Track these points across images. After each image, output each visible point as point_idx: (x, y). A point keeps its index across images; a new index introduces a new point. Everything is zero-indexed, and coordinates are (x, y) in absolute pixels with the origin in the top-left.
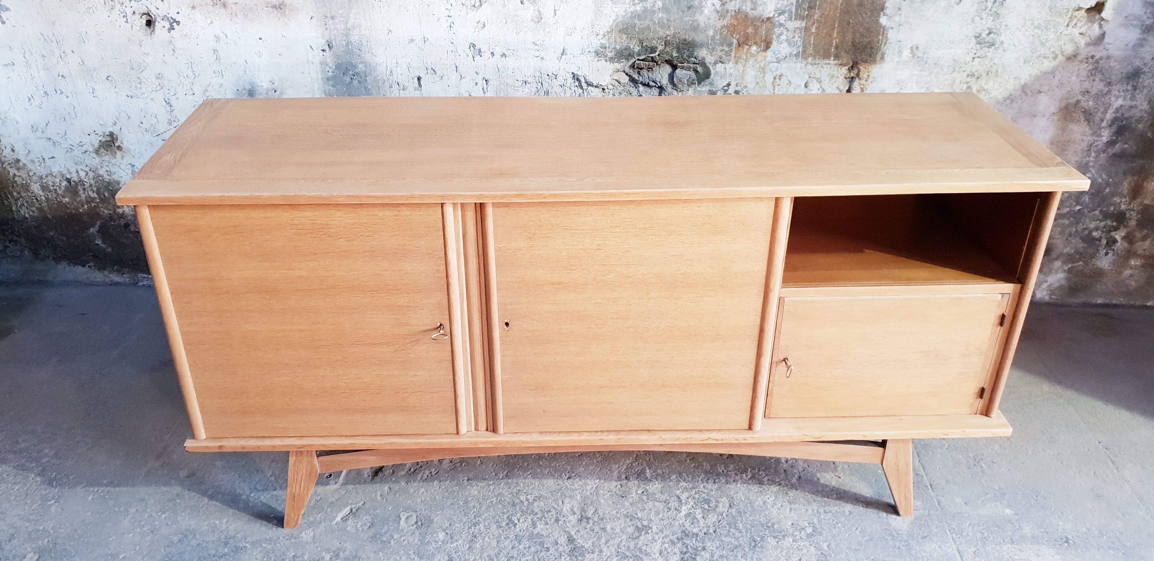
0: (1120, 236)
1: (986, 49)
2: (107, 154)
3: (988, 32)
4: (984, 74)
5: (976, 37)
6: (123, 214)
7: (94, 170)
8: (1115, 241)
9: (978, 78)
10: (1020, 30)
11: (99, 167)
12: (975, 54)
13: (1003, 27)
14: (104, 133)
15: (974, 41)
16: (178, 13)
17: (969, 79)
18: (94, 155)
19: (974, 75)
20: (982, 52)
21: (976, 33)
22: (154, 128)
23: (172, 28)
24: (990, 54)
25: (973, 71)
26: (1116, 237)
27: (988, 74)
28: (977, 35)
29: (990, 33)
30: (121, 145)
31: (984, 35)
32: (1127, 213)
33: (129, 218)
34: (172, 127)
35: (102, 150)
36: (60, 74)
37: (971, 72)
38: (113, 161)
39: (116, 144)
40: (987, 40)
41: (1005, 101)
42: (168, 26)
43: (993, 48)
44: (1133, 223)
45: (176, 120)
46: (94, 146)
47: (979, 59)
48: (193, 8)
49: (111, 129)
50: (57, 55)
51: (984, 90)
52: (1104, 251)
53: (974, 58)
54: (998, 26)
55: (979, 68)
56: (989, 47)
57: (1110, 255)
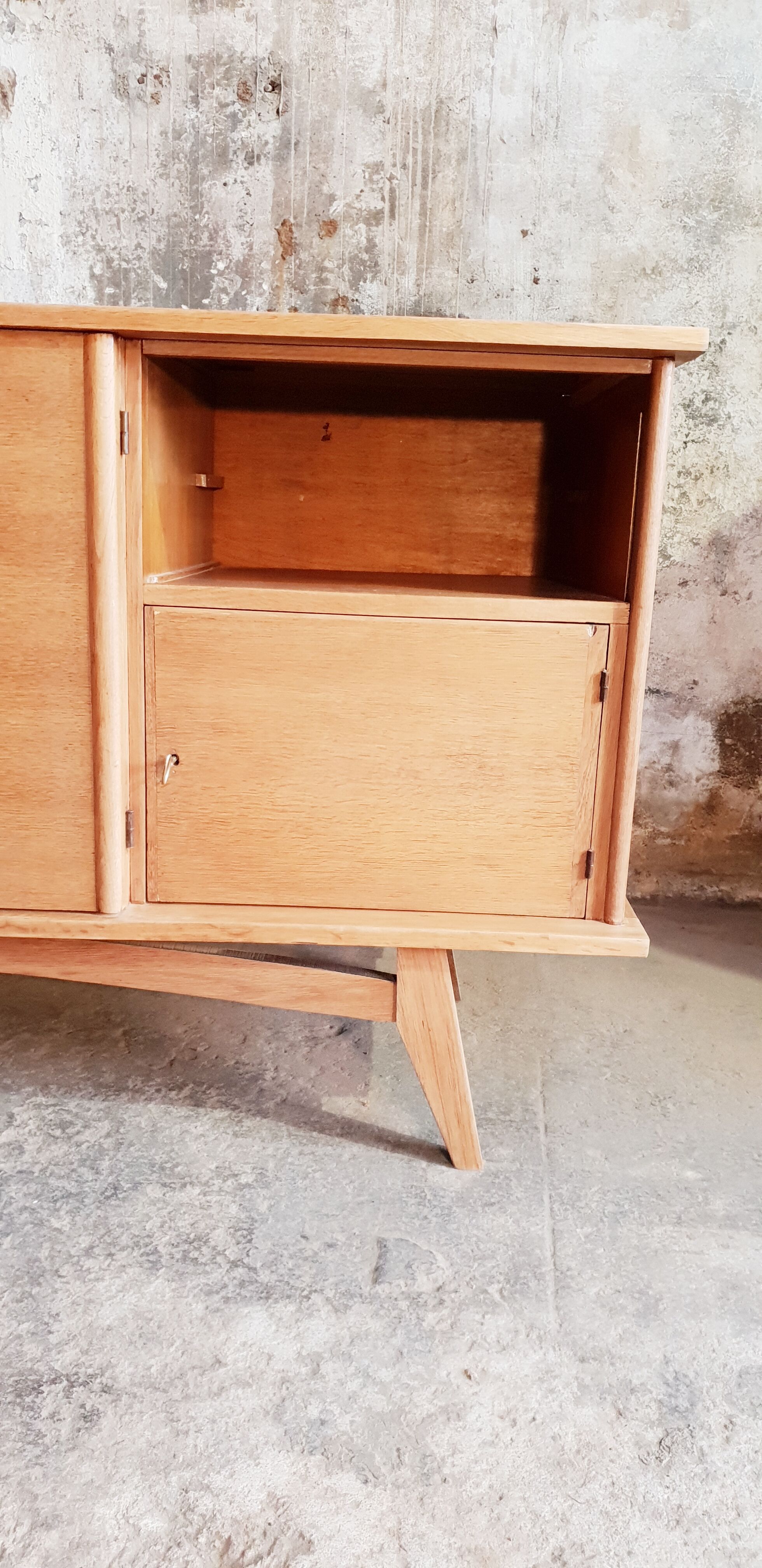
1: (705, 428)
3: (703, 397)
4: (707, 473)
5: (686, 406)
9: (697, 479)
10: (756, 396)
12: (687, 436)
13: (728, 390)
15: (682, 412)
17: (682, 481)
19: (690, 474)
20: (697, 432)
21: (685, 399)
24: (711, 437)
25: (688, 466)
27: (712, 472)
28: (687, 402)
29: (707, 400)
31: (698, 403)
37: (684, 467)
40: (703, 412)
41: (747, 521)
43: (716, 425)
47: (694, 446)
51: (709, 499)
53: (685, 443)
54: (719, 388)
55: (696, 460)
56: (709, 425)
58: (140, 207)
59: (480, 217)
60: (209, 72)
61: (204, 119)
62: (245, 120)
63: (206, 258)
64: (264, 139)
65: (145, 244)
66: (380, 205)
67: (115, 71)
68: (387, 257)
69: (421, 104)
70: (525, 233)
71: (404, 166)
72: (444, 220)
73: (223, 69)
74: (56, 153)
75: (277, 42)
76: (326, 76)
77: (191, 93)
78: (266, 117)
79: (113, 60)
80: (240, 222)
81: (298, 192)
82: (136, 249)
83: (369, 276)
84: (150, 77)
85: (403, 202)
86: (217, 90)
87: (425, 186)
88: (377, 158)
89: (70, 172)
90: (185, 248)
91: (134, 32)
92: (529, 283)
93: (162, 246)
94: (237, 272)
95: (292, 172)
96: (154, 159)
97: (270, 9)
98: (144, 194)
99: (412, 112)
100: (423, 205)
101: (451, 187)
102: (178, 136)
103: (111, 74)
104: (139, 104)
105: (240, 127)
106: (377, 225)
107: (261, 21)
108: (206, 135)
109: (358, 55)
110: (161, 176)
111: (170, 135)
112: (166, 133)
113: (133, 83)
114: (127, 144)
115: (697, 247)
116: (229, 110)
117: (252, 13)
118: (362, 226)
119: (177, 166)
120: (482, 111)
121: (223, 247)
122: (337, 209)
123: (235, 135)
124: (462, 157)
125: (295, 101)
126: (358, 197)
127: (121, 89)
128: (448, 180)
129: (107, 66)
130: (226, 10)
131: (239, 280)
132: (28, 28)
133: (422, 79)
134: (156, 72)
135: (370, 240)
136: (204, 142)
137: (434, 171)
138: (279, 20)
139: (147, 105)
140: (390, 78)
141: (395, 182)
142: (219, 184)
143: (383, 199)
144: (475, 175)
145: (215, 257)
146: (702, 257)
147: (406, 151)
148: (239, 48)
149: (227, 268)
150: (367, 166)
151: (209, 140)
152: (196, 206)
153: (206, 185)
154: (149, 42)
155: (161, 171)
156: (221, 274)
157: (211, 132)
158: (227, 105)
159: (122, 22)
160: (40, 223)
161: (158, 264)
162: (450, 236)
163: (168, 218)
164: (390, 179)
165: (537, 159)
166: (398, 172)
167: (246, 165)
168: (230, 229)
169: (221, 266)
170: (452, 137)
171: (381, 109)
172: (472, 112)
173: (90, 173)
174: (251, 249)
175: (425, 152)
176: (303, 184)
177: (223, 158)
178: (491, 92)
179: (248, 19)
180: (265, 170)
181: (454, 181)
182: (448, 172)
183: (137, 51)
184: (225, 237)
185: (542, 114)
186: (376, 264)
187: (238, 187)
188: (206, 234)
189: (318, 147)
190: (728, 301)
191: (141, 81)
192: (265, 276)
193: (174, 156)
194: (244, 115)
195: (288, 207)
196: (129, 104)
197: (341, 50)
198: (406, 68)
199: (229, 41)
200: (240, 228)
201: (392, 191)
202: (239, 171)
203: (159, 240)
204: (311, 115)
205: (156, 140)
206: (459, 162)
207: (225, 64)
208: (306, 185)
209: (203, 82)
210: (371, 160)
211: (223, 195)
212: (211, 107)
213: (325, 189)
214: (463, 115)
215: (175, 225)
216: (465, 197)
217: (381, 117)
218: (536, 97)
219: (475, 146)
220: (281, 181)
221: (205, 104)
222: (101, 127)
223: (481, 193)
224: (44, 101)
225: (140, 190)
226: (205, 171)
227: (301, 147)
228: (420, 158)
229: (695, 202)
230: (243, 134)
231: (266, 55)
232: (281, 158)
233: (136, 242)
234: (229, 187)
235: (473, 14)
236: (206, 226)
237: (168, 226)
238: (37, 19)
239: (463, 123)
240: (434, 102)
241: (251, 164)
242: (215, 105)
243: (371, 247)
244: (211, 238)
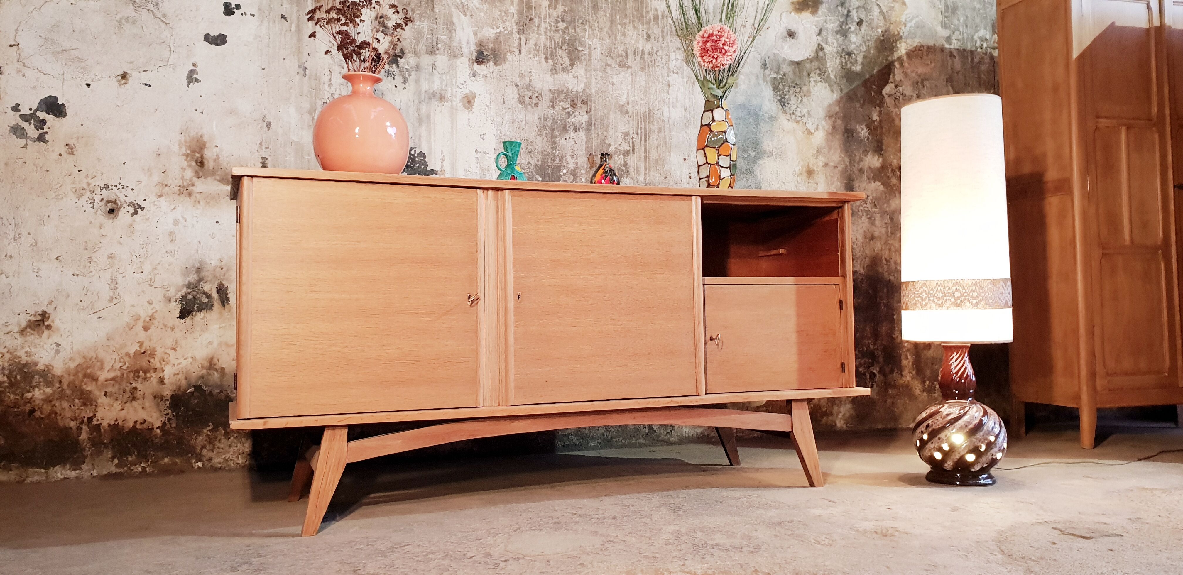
0: (876, 370)
2: (32, 334)
6: (31, 398)
7: (12, 351)
8: (875, 375)
11: (19, 347)
14: (36, 312)
16: (145, 200)
18: (17, 336)
22: (93, 305)
23: (136, 213)
26: (874, 371)
30: (52, 324)
32: (875, 352)
33: (37, 402)
34: (112, 304)
35: (28, 330)
36: (8, 255)
38: (37, 341)
39: (46, 323)
42: (132, 210)
44: (881, 359)
45: (118, 297)
46: (21, 326)
48: (160, 196)
49: (45, 309)
50: (12, 236)
52: (870, 383)
57: (875, 386)
58: (530, 147)
59: (668, 153)
60: (558, 95)
61: (556, 113)
62: (573, 115)
63: (559, 168)
64: (581, 122)
65: (532, 162)
66: (628, 148)
67: (519, 94)
68: (632, 169)
69: (643, 111)
70: (685, 159)
71: (637, 134)
72: (654, 155)
73: (564, 95)
74: (493, 125)
75: (586, 86)
76: (605, 99)
77: (551, 104)
78: (582, 114)
79: (518, 90)
80: (572, 154)
81: (595, 142)
82: (528, 164)
83: (625, 176)
84: (534, 97)
85: (637, 147)
86: (562, 103)
87: (645, 141)
88: (627, 131)
89: (499, 132)
90: (549, 164)
91: (528, 80)
92: (688, 178)
93: (539, 163)
94: (571, 174)
95: (593, 136)
96: (535, 128)
97: (583, 74)
98: (531, 142)
99: (639, 113)
100: (645, 149)
101: (656, 142)
102: (546, 119)
103: (518, 95)
104: (529, 107)
105: (571, 117)
106: (628, 156)
107: (580, 78)
108: (557, 120)
109: (618, 92)
110: (538, 135)
111: (542, 119)
112: (541, 119)
113: (527, 99)
114: (524, 122)
115: (748, 165)
116: (567, 110)
117: (575, 75)
118: (622, 156)
119: (545, 131)
120: (666, 114)
121: (565, 164)
122: (611, 150)
123: (569, 120)
124: (659, 131)
125: (593, 108)
126: (620, 145)
127: (521, 100)
128: (655, 139)
129: (516, 92)
130: (565, 73)
131: (572, 177)
132: (481, 76)
133: (642, 102)
134: (537, 95)
135: (625, 162)
136: (557, 122)
137: (649, 136)
138: (587, 78)
139: (532, 108)
140: (630, 102)
141: (634, 139)
142: (563, 139)
143: (630, 146)
144: (665, 138)
145: (562, 168)
146: (751, 169)
147: (638, 128)
148: (570, 88)
149: (567, 172)
150: (623, 133)
151: (559, 122)
152: (554, 147)
153: (558, 139)
154: (533, 84)
155: (539, 133)
156: (564, 175)
157: (559, 119)
158: (566, 109)
159: (522, 76)
160: (485, 153)
161: (537, 170)
162: (657, 160)
163: (542, 152)
164: (633, 138)
165: (688, 132)
166: (635, 136)
167: (574, 132)
168: (568, 157)
169: (565, 171)
170: (655, 123)
171: (627, 112)
172: (662, 114)
173: (508, 133)
174: (577, 165)
175: (645, 129)
176: (598, 139)
177: (564, 129)
178: (669, 108)
179: (574, 77)
180: (582, 134)
181: (657, 140)
182: (655, 136)
183: (528, 87)
184: (566, 160)
185: (688, 116)
186: (628, 171)
187: (571, 140)
188: (558, 159)
189: (603, 126)
190: (761, 185)
191: (530, 98)
192: (583, 176)
193: (544, 127)
194: (573, 112)
195: (592, 148)
196: (525, 107)
197: (611, 90)
198: (636, 98)
199: (566, 85)
200: (572, 156)
201: (633, 143)
202: (571, 134)
203: (538, 161)
204: (600, 113)
205: (537, 121)
206: (658, 133)
207: (565, 93)
208: (599, 140)
209: (556, 98)
210: (624, 131)
211: (565, 143)
212: (559, 109)
213: (607, 141)
214: (659, 115)
215: (545, 155)
216: (661, 146)
217: (627, 115)
218: (686, 110)
219: (664, 126)
220: (589, 140)
221: (557, 108)
222: (513, 115)
223: (667, 145)
224: (488, 104)
225: (530, 140)
226: (557, 134)
227: (596, 125)
228: (643, 131)
229: (746, 148)
230: (573, 120)
231: (581, 91)
232: (588, 130)
233: (527, 161)
234: (567, 140)
235: (661, 80)
236: (558, 155)
237: (542, 155)
238: (485, 73)
239: (660, 118)
240: (647, 110)
241: (576, 131)
242: (561, 108)
243: (625, 164)
244: (560, 160)
